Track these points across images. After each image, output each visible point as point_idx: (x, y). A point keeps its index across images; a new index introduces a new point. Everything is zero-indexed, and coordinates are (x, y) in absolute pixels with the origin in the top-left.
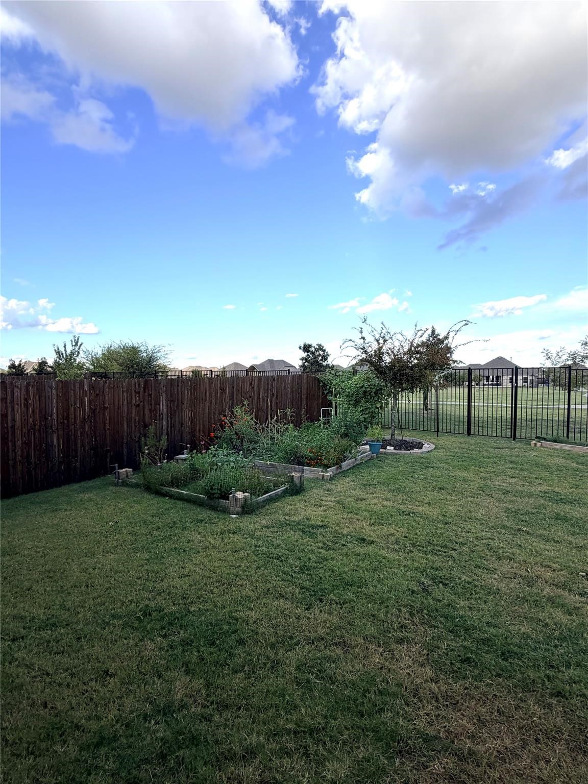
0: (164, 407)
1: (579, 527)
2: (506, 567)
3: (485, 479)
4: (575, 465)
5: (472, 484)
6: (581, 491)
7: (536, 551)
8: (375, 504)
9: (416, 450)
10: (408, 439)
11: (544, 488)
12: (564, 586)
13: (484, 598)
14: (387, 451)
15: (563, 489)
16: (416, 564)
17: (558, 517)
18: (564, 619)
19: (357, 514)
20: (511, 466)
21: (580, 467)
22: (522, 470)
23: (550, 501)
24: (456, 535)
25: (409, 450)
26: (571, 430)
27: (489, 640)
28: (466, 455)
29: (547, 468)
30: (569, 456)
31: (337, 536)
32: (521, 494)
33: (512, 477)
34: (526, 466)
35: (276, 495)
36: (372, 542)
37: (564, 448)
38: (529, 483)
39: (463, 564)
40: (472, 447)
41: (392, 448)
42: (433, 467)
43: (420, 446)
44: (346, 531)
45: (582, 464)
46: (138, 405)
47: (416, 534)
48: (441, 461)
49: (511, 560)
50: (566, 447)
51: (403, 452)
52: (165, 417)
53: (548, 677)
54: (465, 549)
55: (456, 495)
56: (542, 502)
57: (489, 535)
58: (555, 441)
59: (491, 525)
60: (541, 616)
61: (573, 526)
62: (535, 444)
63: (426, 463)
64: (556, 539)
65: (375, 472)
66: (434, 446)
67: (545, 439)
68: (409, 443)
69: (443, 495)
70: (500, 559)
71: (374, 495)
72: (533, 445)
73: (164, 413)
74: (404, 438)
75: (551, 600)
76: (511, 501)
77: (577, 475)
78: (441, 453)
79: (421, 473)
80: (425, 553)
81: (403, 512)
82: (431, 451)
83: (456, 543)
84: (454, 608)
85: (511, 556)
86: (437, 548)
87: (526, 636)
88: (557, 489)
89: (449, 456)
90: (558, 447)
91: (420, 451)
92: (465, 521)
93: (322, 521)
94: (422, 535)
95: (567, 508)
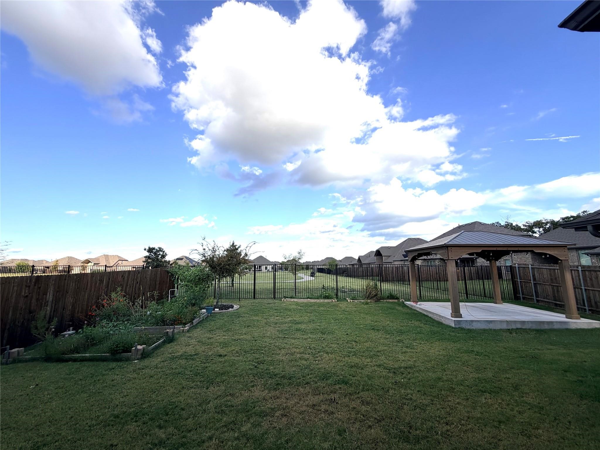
0: (51, 296)
1: (304, 332)
2: (283, 351)
3: (266, 319)
4: (299, 307)
5: (261, 322)
6: (303, 318)
7: (292, 343)
8: (219, 339)
9: (230, 309)
10: (224, 304)
11: (290, 319)
12: (303, 353)
13: (279, 364)
14: (215, 311)
15: (297, 319)
16: (249, 359)
17: (297, 330)
18: (305, 362)
19: (212, 345)
20: (276, 311)
21: (302, 308)
22: (280, 312)
23: (293, 324)
24: (261, 344)
25: (227, 310)
26: (297, 292)
27: (283, 376)
28: (255, 309)
29: (290, 310)
30: (297, 304)
31: (207, 357)
32: (282, 323)
33: (277, 316)
34: (282, 311)
35: (159, 345)
36: (226, 355)
37: (295, 301)
38: (284, 318)
39: (267, 354)
40: (257, 305)
41: (218, 309)
42: (242, 317)
43: (232, 307)
44: (210, 354)
45: (302, 307)
46: (27, 296)
47: (244, 347)
48: (245, 313)
49: (284, 348)
50: (296, 300)
51: (224, 311)
52: (50, 304)
53: (303, 380)
54: (266, 349)
55: (256, 328)
56: (290, 325)
57: (274, 342)
58: (291, 298)
59: (273, 338)
60: (298, 364)
61: (302, 332)
62: (284, 300)
63: (237, 315)
64: (298, 338)
65: (213, 323)
66: (239, 306)
67: (287, 297)
68: (225, 305)
69: (250, 329)
70: (280, 349)
71: (217, 335)
72: (283, 301)
73: (49, 301)
74: (222, 304)
75: (300, 358)
76: (279, 327)
77: (301, 312)
78: (243, 310)
79: (236, 320)
80: (251, 354)
81: (235, 340)
82: (238, 309)
83: (262, 347)
84: (269, 370)
85: (284, 347)
86: (256, 351)
87: (294, 371)
88: (295, 319)
89: (248, 310)
90: (292, 301)
91: (233, 309)
92: (263, 338)
93: (195, 352)
94: (247, 347)
95: (299, 326)
